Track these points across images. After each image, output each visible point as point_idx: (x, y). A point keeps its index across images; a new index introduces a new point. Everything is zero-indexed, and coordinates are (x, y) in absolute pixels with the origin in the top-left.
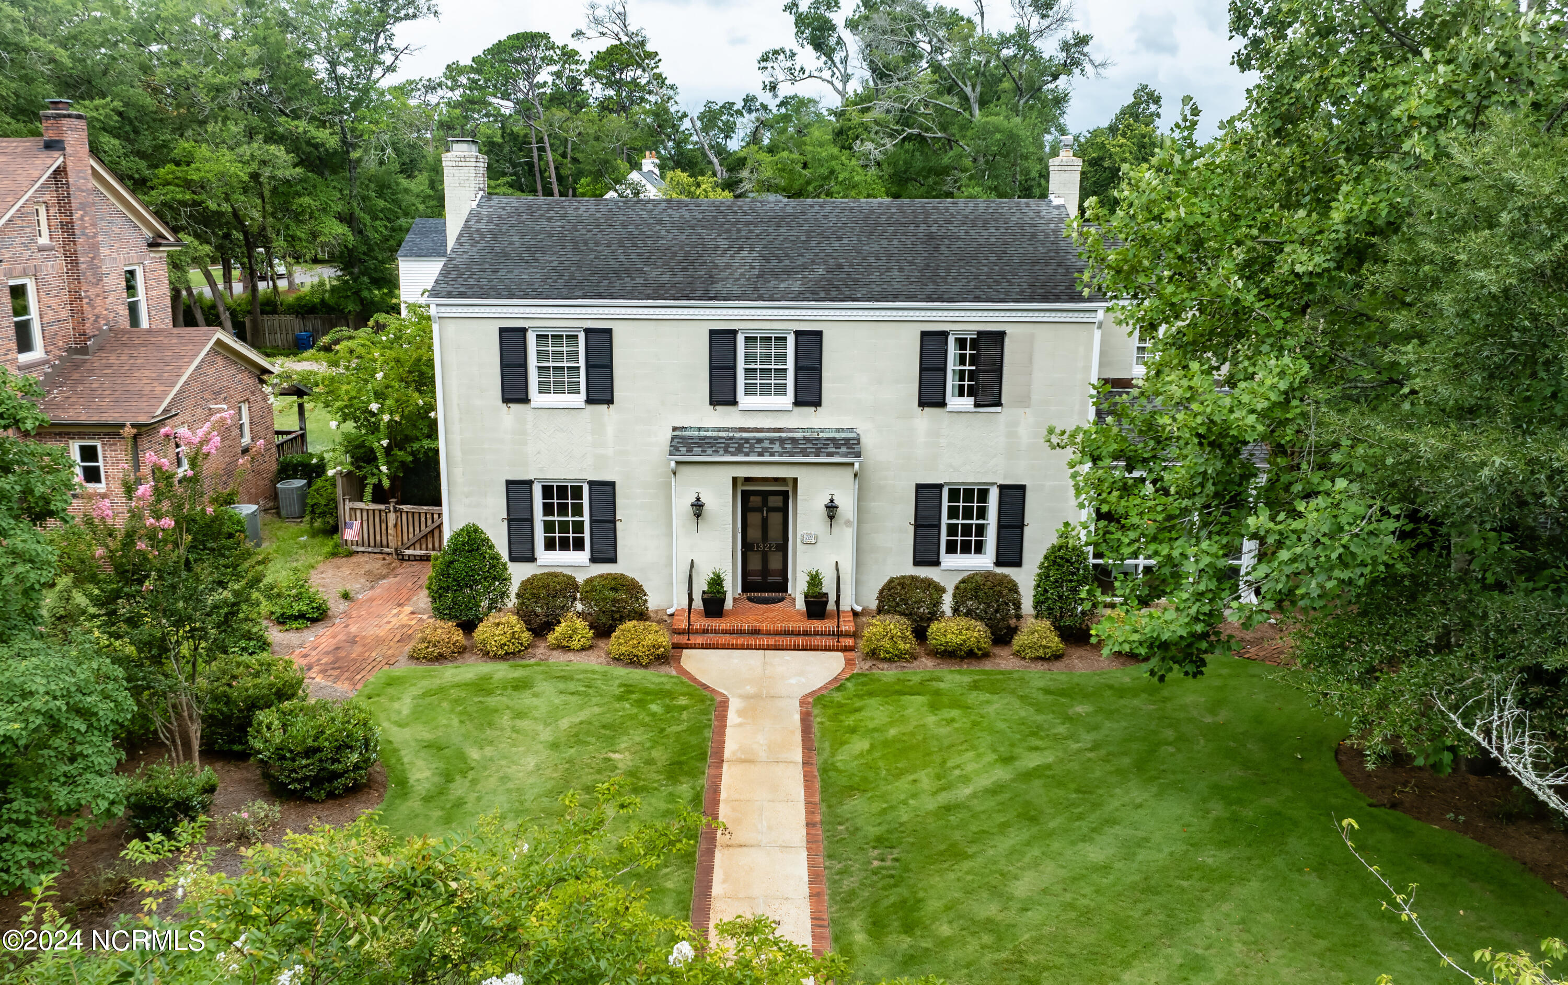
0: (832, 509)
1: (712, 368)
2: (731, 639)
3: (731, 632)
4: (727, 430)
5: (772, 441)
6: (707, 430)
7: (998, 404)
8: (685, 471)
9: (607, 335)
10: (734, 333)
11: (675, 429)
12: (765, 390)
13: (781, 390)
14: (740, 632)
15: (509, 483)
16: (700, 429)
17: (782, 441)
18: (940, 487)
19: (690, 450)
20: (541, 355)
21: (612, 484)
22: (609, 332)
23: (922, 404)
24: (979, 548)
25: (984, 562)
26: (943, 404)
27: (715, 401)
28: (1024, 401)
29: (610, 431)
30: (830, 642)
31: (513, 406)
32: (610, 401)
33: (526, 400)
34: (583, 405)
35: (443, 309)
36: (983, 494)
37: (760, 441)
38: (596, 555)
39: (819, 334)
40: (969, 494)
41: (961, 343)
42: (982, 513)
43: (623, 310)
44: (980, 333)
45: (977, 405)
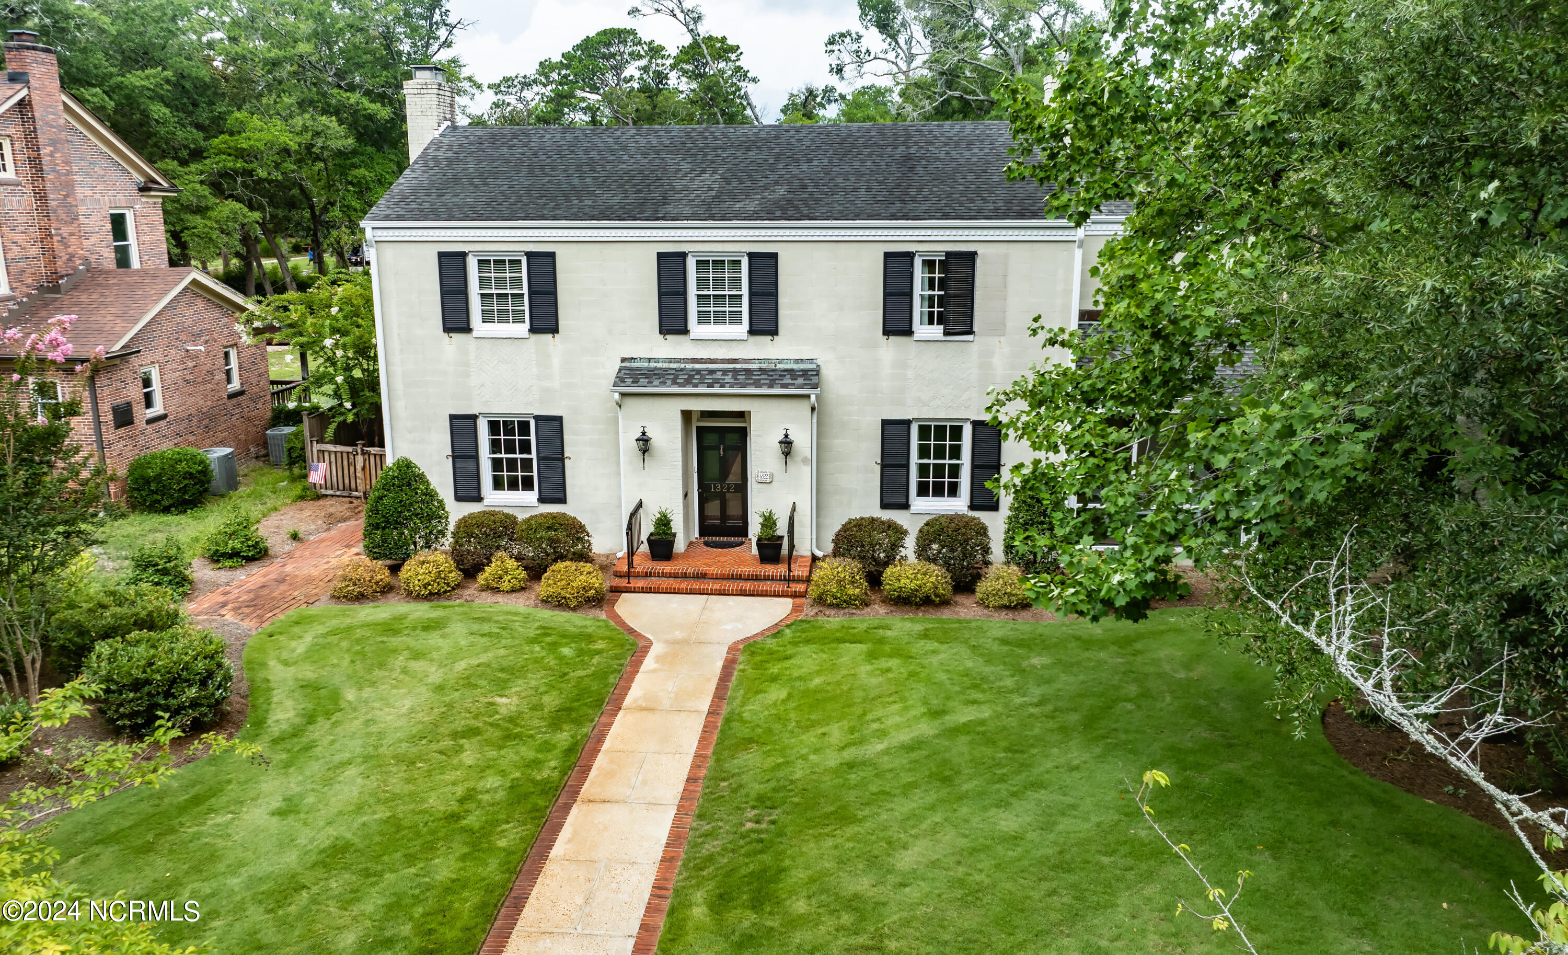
0: (787, 445)
1: (661, 294)
2: (674, 584)
3: (675, 576)
4: (679, 361)
5: (725, 372)
6: (657, 361)
7: (970, 332)
8: (630, 403)
9: (550, 260)
10: (683, 255)
11: (623, 360)
12: (720, 319)
13: (735, 318)
14: (685, 576)
15: (453, 418)
16: (650, 360)
17: (735, 372)
18: (908, 423)
19: (635, 382)
20: (483, 282)
21: (559, 419)
22: (552, 255)
23: (887, 332)
24: (953, 490)
25: (959, 505)
26: (909, 332)
27: (665, 330)
28: (999, 329)
29: (556, 362)
30: (779, 587)
31: (455, 336)
32: (555, 330)
33: (467, 330)
34: (526, 335)
35: (379, 232)
36: (957, 432)
37: (712, 372)
38: (544, 495)
39: (774, 256)
40: (941, 430)
41: (929, 265)
42: (956, 452)
43: (566, 232)
44: (948, 254)
45: (946, 333)
